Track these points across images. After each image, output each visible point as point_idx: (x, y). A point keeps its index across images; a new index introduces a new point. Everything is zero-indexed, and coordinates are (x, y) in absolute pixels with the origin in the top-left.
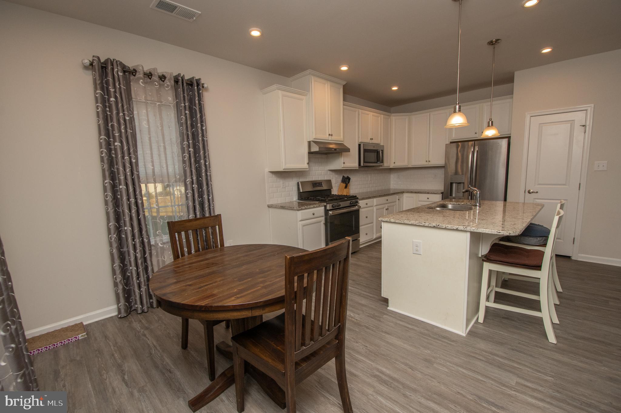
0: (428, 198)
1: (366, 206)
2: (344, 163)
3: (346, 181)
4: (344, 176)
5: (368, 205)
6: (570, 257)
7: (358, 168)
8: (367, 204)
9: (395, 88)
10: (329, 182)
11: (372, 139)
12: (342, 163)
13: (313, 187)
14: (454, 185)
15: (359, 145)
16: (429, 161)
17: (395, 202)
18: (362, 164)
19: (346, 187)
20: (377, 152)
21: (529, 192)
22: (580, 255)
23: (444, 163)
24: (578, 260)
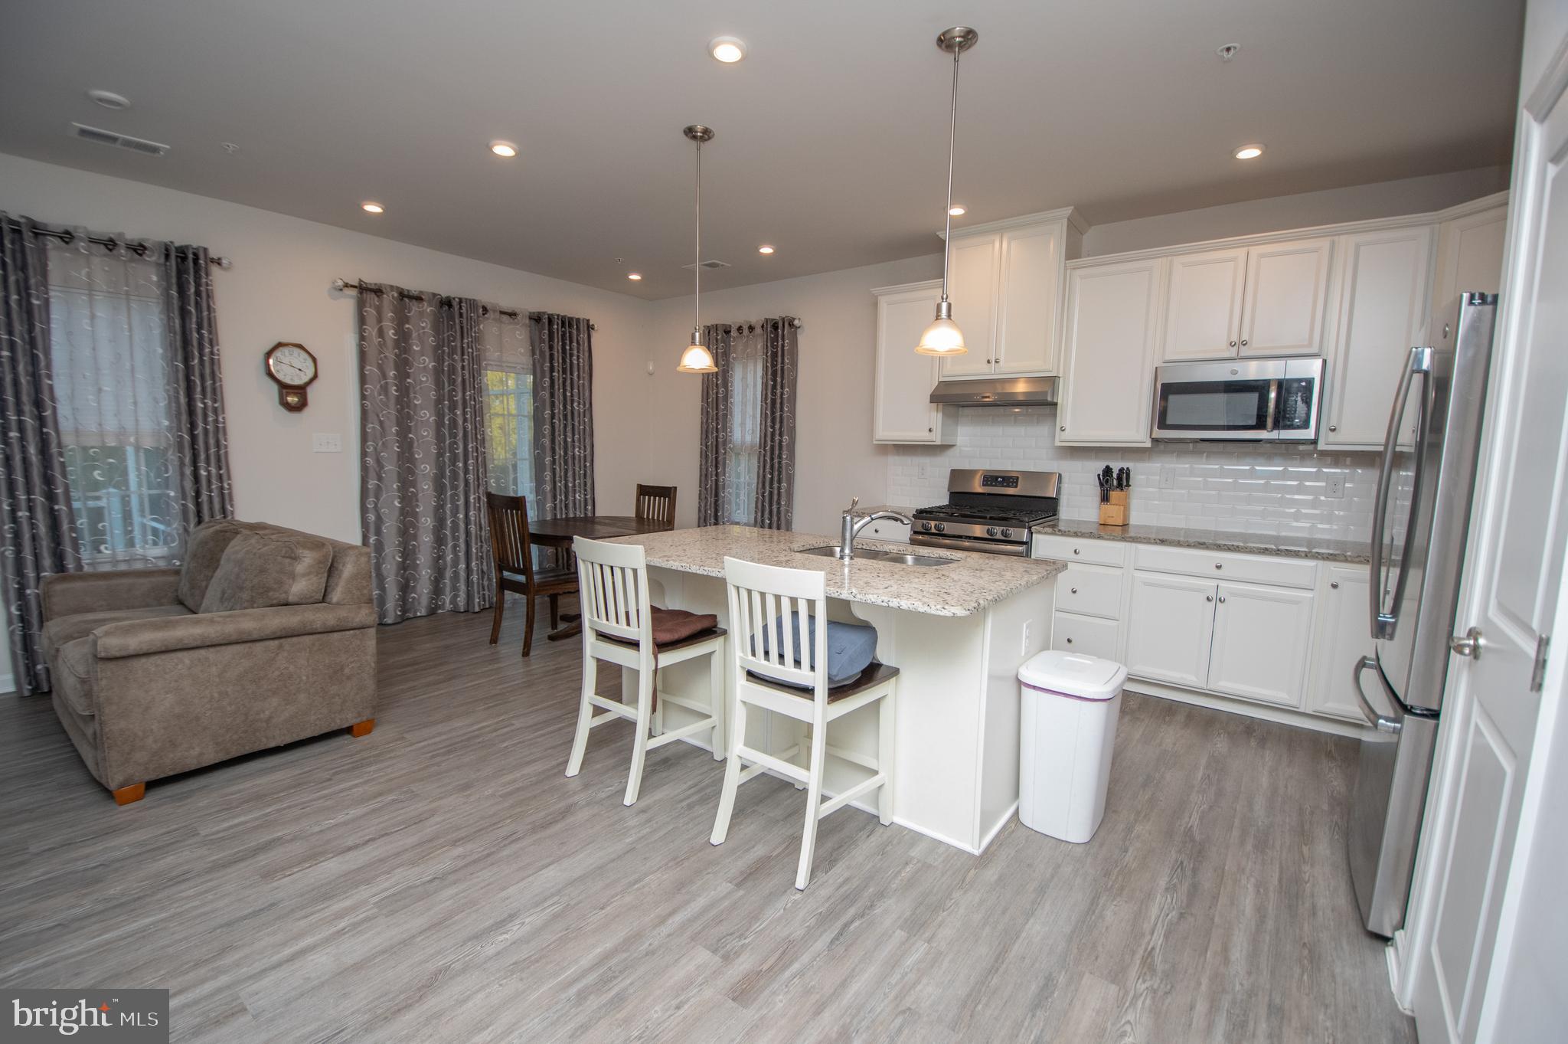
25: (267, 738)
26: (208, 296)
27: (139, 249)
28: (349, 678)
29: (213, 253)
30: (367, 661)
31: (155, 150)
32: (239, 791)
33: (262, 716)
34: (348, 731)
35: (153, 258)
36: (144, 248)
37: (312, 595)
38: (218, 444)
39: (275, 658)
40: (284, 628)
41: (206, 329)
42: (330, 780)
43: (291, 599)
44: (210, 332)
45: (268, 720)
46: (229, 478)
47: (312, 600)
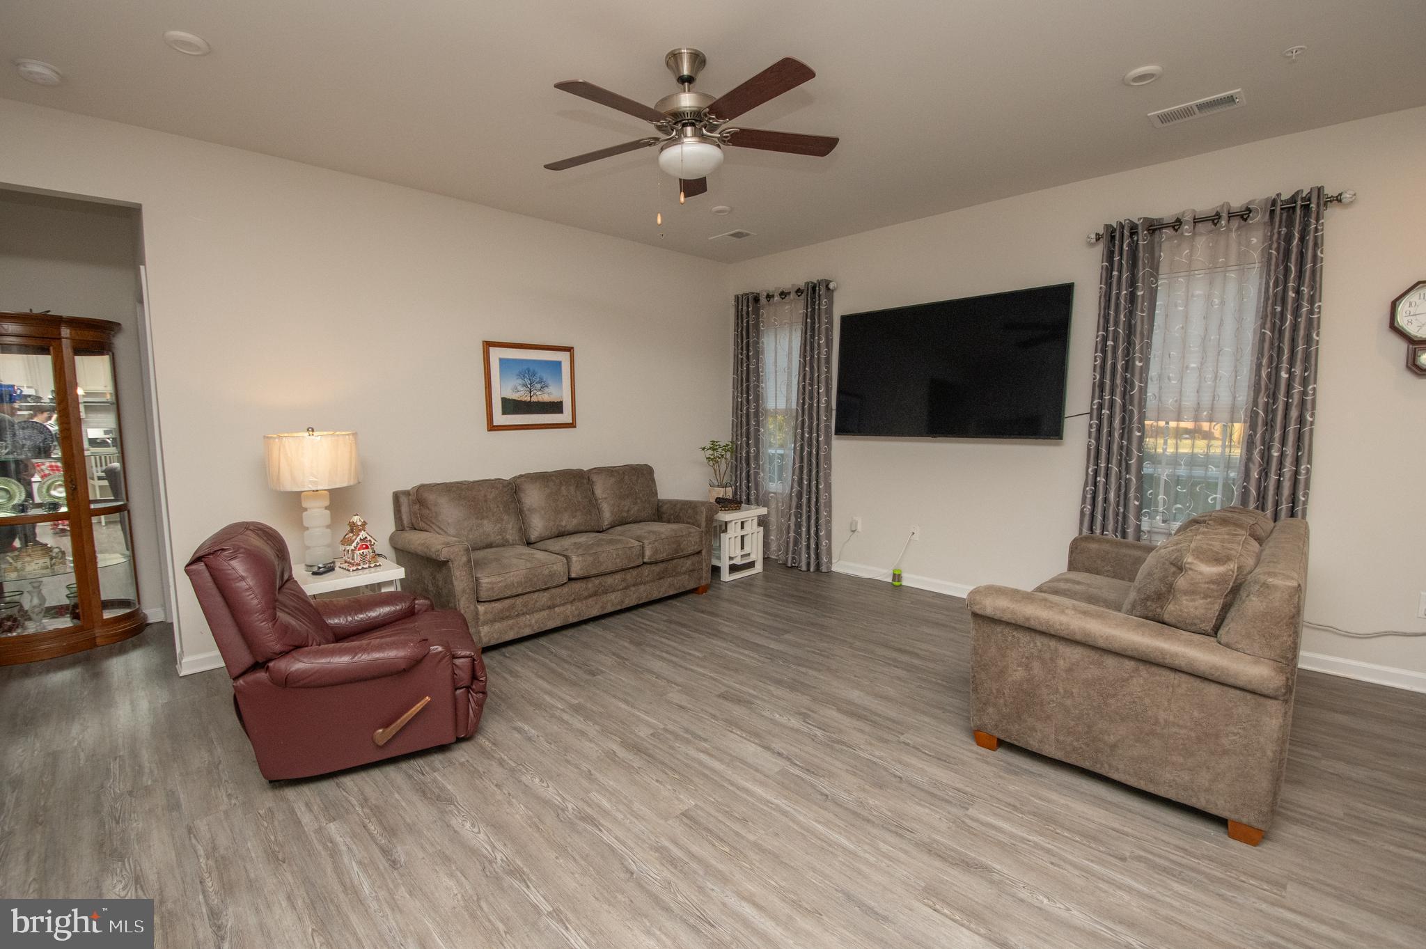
25: (1110, 765)
26: (1316, 245)
27: (1244, 215)
28: (1225, 752)
29: (1330, 191)
30: (1258, 742)
31: (1231, 99)
32: (1049, 801)
33: (1106, 738)
34: (1221, 822)
35: (1258, 218)
36: (1249, 210)
37: (1195, 621)
38: (1301, 420)
39: (1128, 680)
40: (1136, 649)
41: (1306, 285)
42: (1123, 859)
43: (1166, 617)
44: (1313, 287)
45: (1114, 747)
46: (1309, 462)
47: (1193, 628)
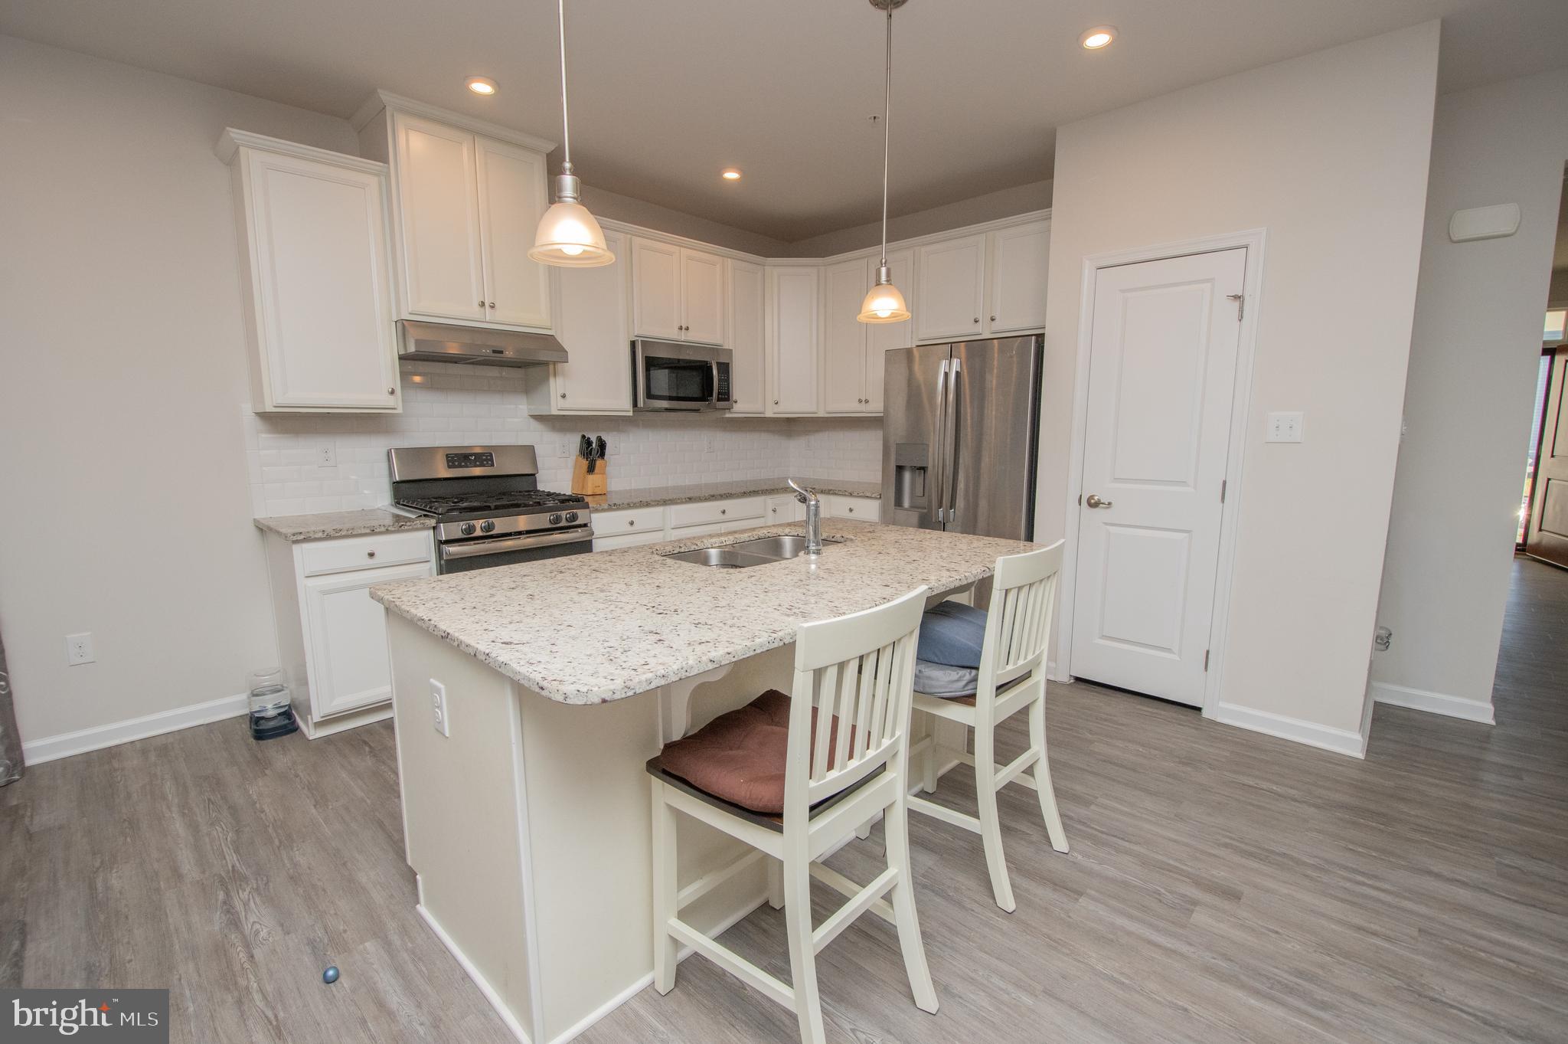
0: (851, 510)
1: (630, 529)
2: (564, 396)
3: (593, 453)
4: (584, 437)
5: (636, 527)
6: (1199, 709)
7: (631, 414)
8: (632, 523)
9: (731, 175)
10: (530, 451)
11: (687, 329)
12: (559, 395)
13: (449, 467)
14: (907, 476)
15: (633, 344)
16: (867, 401)
17: (763, 517)
18: (641, 404)
19: (591, 469)
20: (704, 369)
21: (1091, 505)
22: (1222, 704)
23: (882, 410)
24: (1219, 720)
